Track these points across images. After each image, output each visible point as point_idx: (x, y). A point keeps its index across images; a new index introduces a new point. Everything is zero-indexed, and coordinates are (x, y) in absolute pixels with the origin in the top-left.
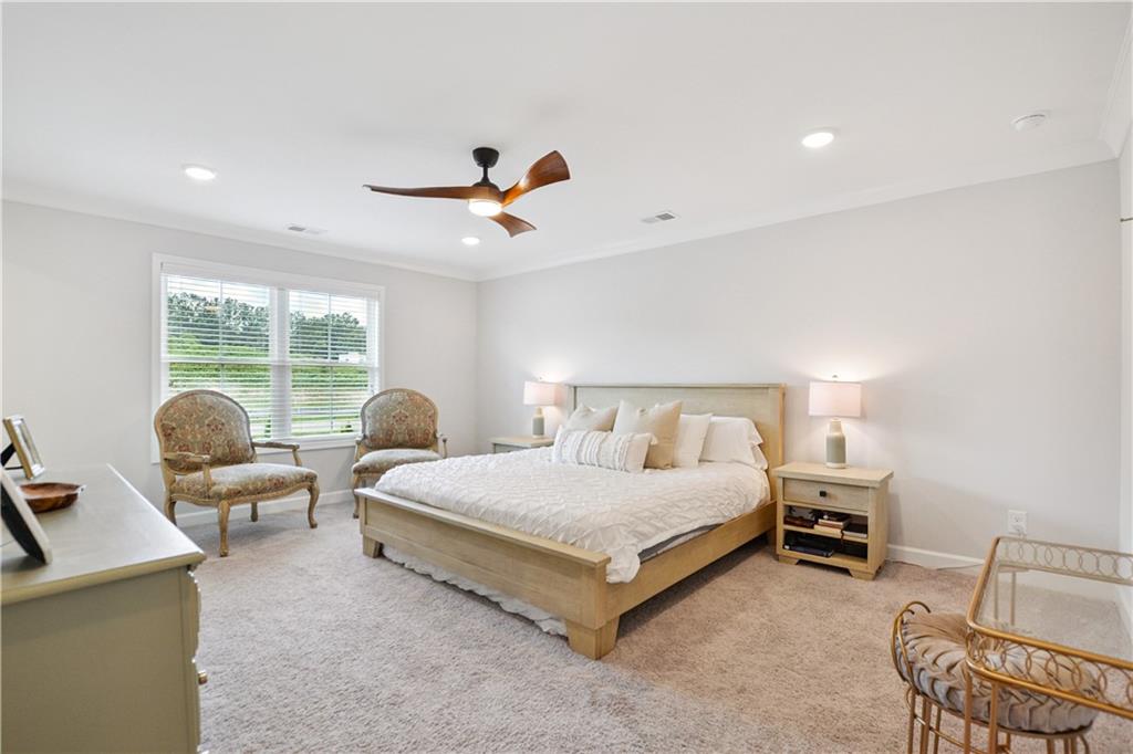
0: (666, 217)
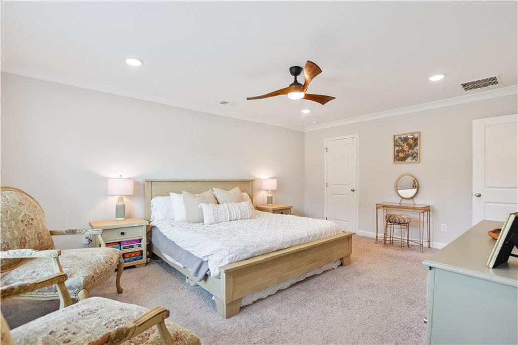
0: (224, 103)
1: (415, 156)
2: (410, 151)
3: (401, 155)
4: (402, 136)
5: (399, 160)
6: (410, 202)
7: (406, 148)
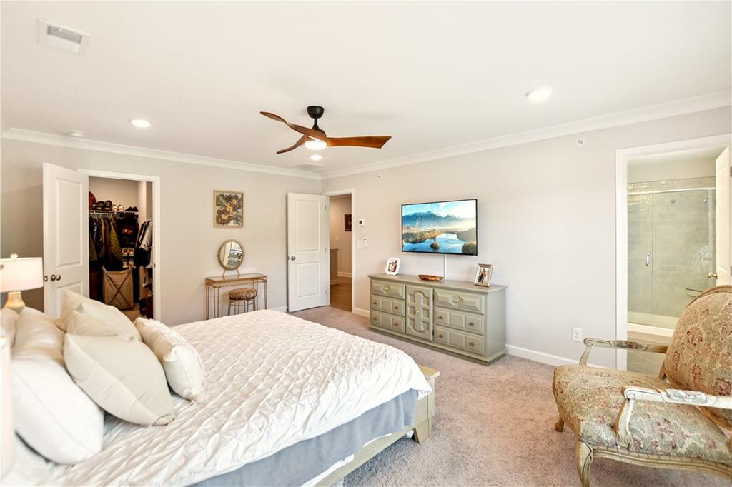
1: (239, 220)
2: (235, 213)
3: (225, 217)
4: (225, 194)
5: (221, 223)
6: (234, 273)
7: (230, 208)
